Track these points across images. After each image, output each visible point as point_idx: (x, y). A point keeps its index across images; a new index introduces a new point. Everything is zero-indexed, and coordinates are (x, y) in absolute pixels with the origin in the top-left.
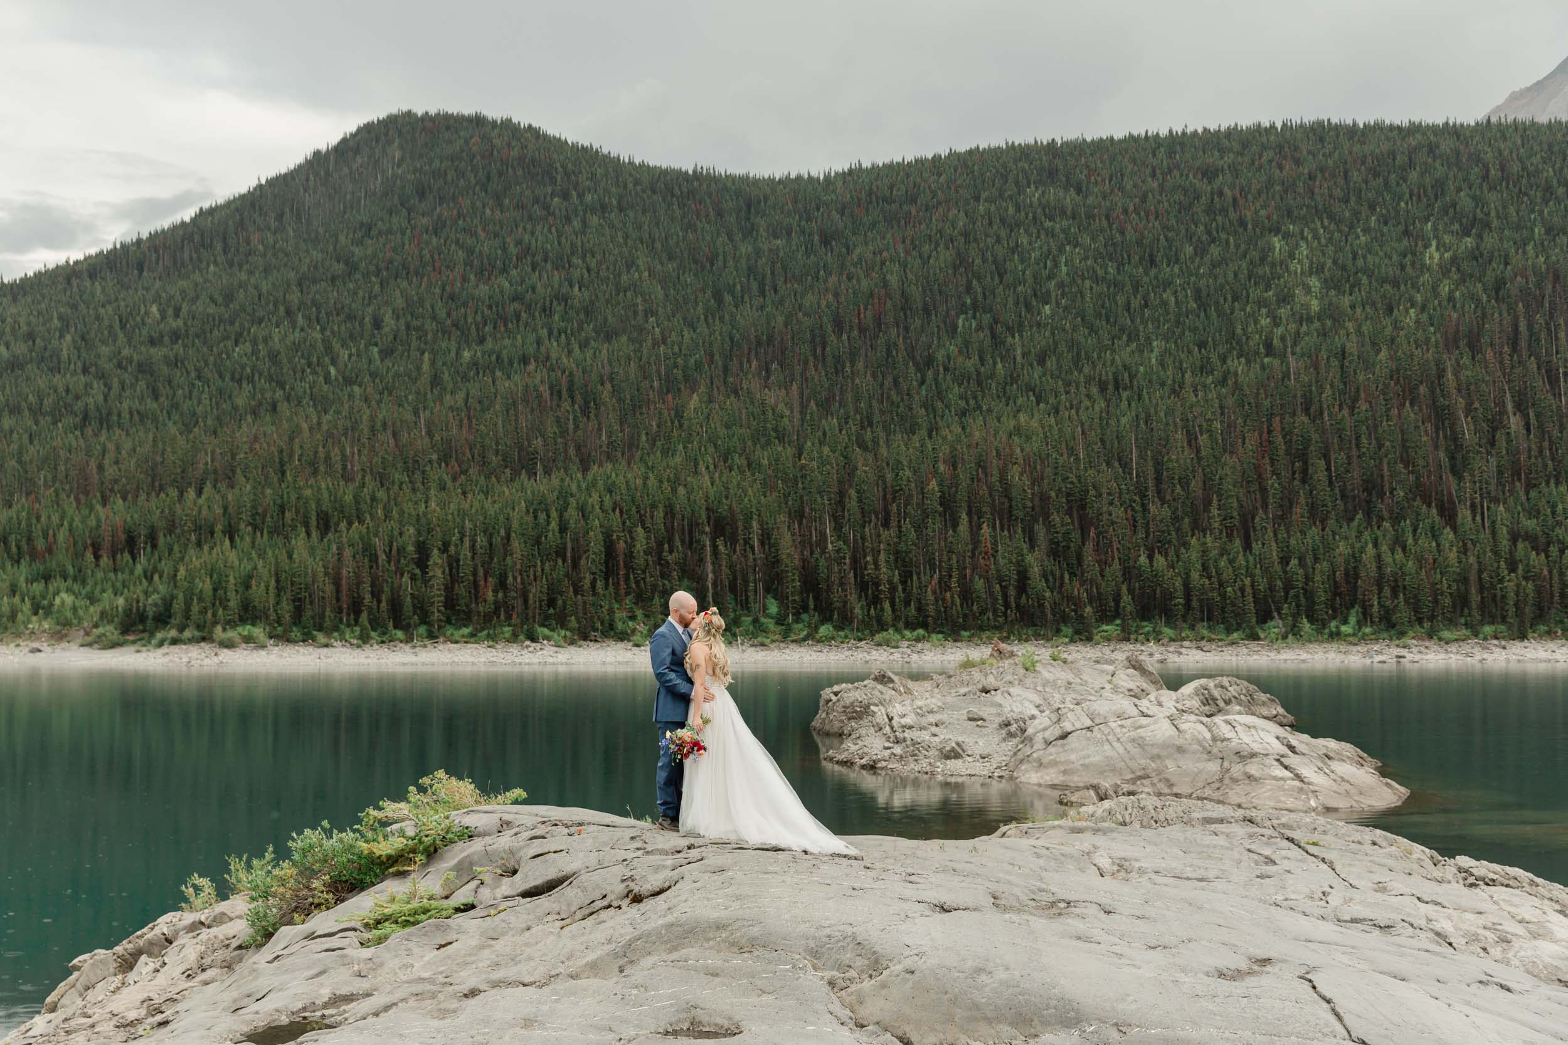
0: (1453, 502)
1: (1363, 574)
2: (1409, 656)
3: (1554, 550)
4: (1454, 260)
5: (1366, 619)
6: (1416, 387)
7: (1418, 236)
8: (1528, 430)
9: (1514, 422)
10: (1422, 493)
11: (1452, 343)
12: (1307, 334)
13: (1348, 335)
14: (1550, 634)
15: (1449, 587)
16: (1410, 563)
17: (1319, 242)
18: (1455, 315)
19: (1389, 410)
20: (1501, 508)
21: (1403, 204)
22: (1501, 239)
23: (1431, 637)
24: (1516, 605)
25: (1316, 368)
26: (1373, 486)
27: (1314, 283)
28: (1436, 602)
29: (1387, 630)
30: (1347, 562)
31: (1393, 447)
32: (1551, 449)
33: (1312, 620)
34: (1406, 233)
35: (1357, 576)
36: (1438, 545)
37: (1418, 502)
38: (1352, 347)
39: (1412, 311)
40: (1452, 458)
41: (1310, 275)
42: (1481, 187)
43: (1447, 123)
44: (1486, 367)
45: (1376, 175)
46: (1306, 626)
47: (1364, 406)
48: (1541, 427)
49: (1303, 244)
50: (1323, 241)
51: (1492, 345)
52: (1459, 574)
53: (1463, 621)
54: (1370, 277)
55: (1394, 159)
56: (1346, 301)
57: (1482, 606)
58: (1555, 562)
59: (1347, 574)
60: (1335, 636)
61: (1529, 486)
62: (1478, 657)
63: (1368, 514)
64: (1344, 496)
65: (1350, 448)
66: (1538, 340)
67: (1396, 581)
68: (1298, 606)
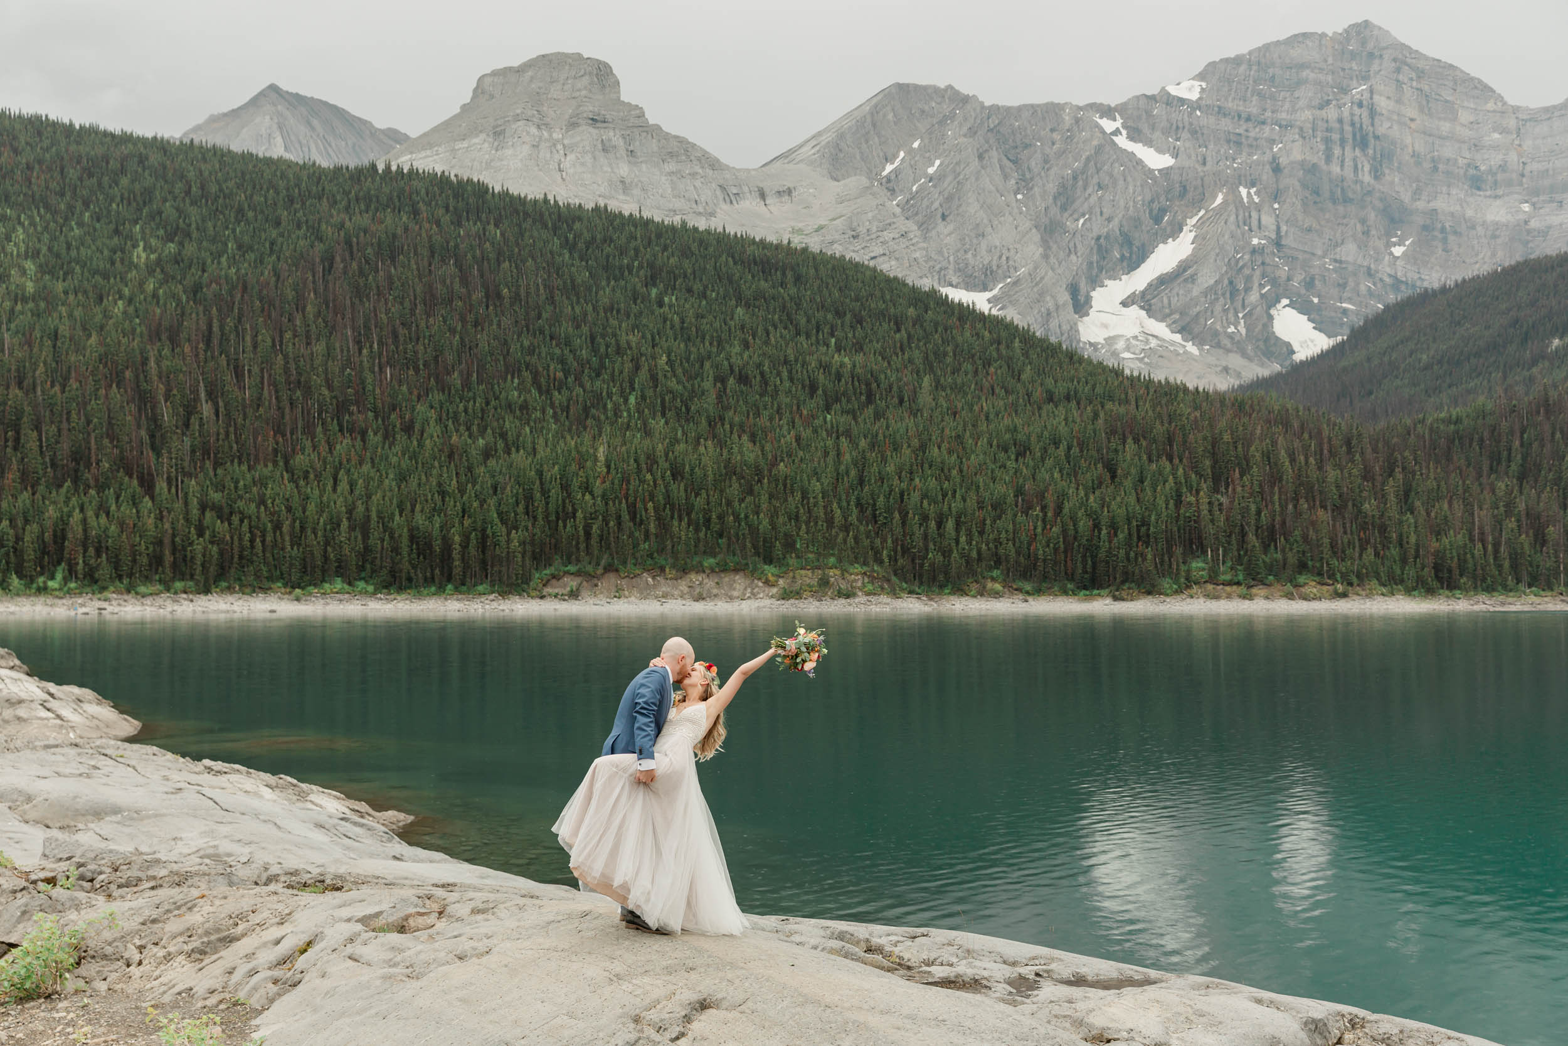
0: (150, 474)
1: (70, 535)
2: (110, 609)
3: (235, 519)
4: (159, 261)
5: (70, 574)
6: (122, 372)
7: (127, 236)
8: (217, 415)
9: (206, 409)
10: (125, 465)
11: (155, 335)
12: (22, 313)
13: (61, 318)
14: (230, 590)
15: (147, 548)
16: (113, 527)
17: (35, 229)
18: (158, 311)
19: (97, 390)
20: (193, 482)
21: (114, 206)
22: (199, 249)
23: (129, 592)
24: (203, 565)
25: (30, 346)
26: (80, 457)
27: (30, 266)
28: (134, 561)
29: (89, 586)
30: (56, 525)
31: (101, 423)
32: (236, 434)
33: (21, 576)
34: (117, 232)
35: (64, 538)
36: (138, 512)
37: (121, 473)
38: (64, 330)
39: (120, 303)
40: (152, 437)
41: (26, 259)
42: (184, 200)
43: (155, 138)
44: (184, 359)
45: (91, 175)
46: (15, 581)
47: (75, 385)
48: (228, 415)
49: (20, 230)
50: (39, 228)
51: (189, 340)
52: (155, 538)
53: (157, 577)
54: (83, 267)
55: (107, 163)
56: (60, 286)
57: (174, 565)
58: (236, 529)
59: (55, 536)
60: (43, 590)
61: (217, 465)
62: (169, 609)
63: (76, 481)
64: (53, 465)
65: (61, 422)
66: (228, 340)
67: (100, 542)
68: (8, 563)
